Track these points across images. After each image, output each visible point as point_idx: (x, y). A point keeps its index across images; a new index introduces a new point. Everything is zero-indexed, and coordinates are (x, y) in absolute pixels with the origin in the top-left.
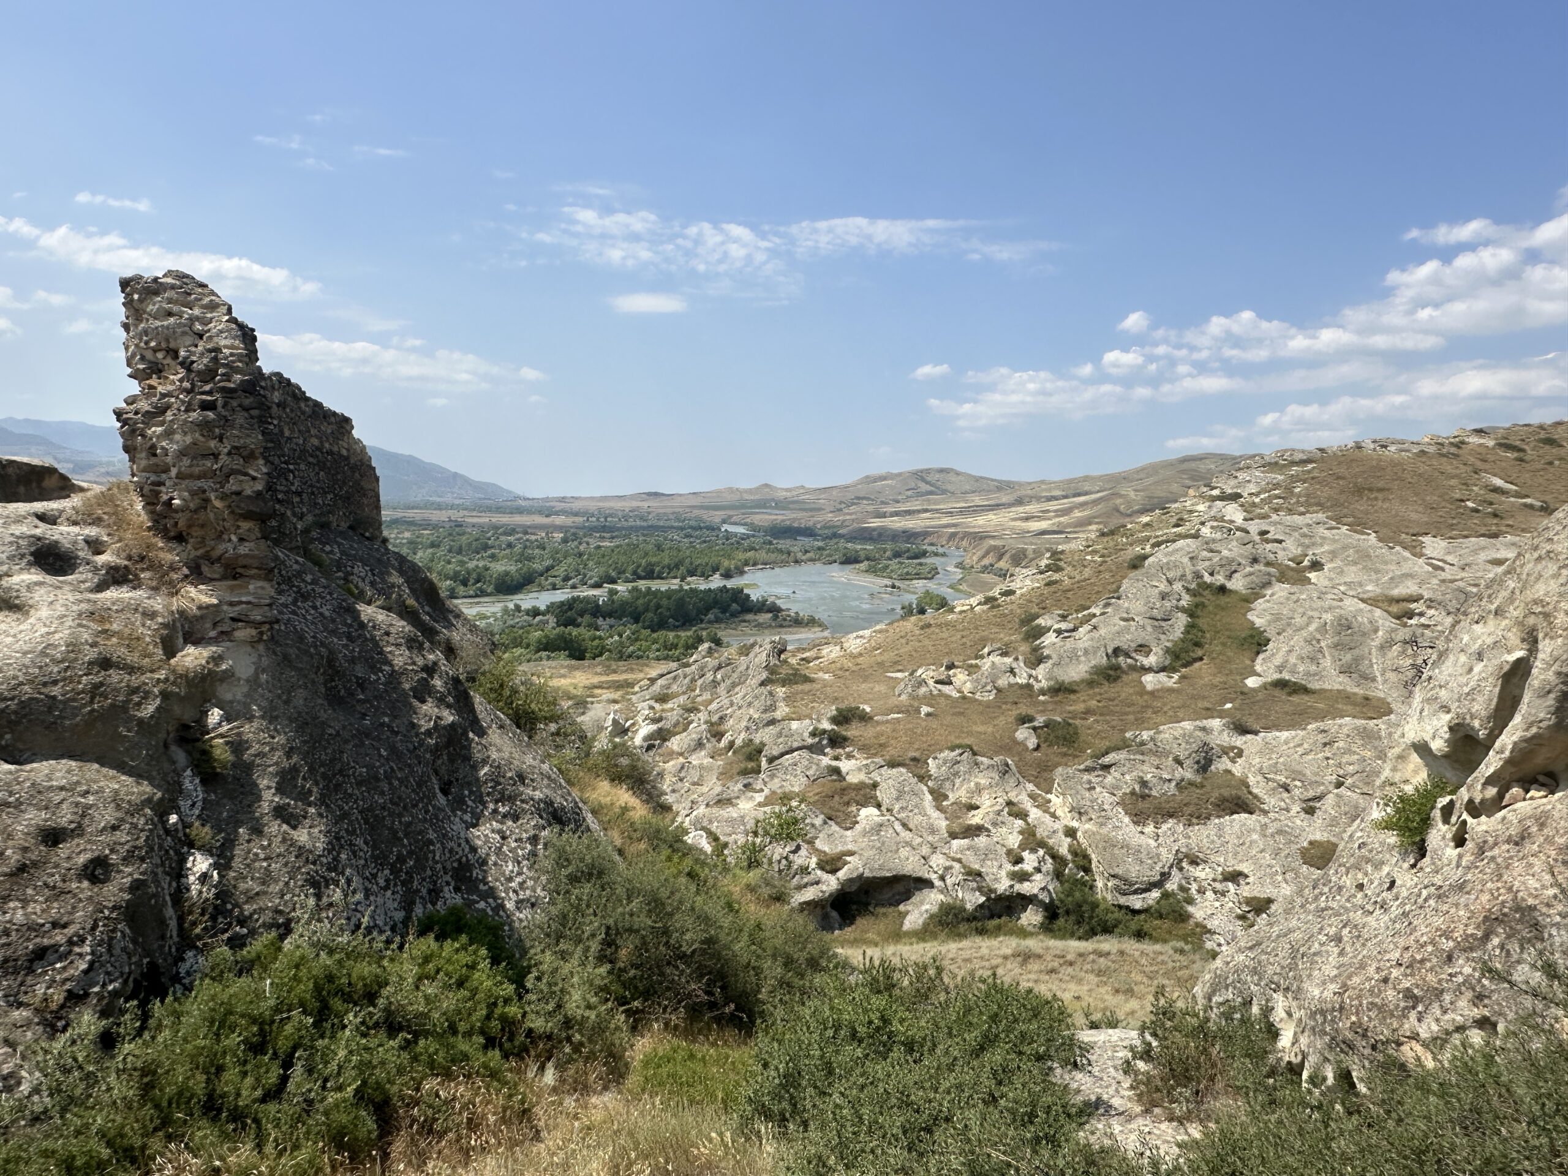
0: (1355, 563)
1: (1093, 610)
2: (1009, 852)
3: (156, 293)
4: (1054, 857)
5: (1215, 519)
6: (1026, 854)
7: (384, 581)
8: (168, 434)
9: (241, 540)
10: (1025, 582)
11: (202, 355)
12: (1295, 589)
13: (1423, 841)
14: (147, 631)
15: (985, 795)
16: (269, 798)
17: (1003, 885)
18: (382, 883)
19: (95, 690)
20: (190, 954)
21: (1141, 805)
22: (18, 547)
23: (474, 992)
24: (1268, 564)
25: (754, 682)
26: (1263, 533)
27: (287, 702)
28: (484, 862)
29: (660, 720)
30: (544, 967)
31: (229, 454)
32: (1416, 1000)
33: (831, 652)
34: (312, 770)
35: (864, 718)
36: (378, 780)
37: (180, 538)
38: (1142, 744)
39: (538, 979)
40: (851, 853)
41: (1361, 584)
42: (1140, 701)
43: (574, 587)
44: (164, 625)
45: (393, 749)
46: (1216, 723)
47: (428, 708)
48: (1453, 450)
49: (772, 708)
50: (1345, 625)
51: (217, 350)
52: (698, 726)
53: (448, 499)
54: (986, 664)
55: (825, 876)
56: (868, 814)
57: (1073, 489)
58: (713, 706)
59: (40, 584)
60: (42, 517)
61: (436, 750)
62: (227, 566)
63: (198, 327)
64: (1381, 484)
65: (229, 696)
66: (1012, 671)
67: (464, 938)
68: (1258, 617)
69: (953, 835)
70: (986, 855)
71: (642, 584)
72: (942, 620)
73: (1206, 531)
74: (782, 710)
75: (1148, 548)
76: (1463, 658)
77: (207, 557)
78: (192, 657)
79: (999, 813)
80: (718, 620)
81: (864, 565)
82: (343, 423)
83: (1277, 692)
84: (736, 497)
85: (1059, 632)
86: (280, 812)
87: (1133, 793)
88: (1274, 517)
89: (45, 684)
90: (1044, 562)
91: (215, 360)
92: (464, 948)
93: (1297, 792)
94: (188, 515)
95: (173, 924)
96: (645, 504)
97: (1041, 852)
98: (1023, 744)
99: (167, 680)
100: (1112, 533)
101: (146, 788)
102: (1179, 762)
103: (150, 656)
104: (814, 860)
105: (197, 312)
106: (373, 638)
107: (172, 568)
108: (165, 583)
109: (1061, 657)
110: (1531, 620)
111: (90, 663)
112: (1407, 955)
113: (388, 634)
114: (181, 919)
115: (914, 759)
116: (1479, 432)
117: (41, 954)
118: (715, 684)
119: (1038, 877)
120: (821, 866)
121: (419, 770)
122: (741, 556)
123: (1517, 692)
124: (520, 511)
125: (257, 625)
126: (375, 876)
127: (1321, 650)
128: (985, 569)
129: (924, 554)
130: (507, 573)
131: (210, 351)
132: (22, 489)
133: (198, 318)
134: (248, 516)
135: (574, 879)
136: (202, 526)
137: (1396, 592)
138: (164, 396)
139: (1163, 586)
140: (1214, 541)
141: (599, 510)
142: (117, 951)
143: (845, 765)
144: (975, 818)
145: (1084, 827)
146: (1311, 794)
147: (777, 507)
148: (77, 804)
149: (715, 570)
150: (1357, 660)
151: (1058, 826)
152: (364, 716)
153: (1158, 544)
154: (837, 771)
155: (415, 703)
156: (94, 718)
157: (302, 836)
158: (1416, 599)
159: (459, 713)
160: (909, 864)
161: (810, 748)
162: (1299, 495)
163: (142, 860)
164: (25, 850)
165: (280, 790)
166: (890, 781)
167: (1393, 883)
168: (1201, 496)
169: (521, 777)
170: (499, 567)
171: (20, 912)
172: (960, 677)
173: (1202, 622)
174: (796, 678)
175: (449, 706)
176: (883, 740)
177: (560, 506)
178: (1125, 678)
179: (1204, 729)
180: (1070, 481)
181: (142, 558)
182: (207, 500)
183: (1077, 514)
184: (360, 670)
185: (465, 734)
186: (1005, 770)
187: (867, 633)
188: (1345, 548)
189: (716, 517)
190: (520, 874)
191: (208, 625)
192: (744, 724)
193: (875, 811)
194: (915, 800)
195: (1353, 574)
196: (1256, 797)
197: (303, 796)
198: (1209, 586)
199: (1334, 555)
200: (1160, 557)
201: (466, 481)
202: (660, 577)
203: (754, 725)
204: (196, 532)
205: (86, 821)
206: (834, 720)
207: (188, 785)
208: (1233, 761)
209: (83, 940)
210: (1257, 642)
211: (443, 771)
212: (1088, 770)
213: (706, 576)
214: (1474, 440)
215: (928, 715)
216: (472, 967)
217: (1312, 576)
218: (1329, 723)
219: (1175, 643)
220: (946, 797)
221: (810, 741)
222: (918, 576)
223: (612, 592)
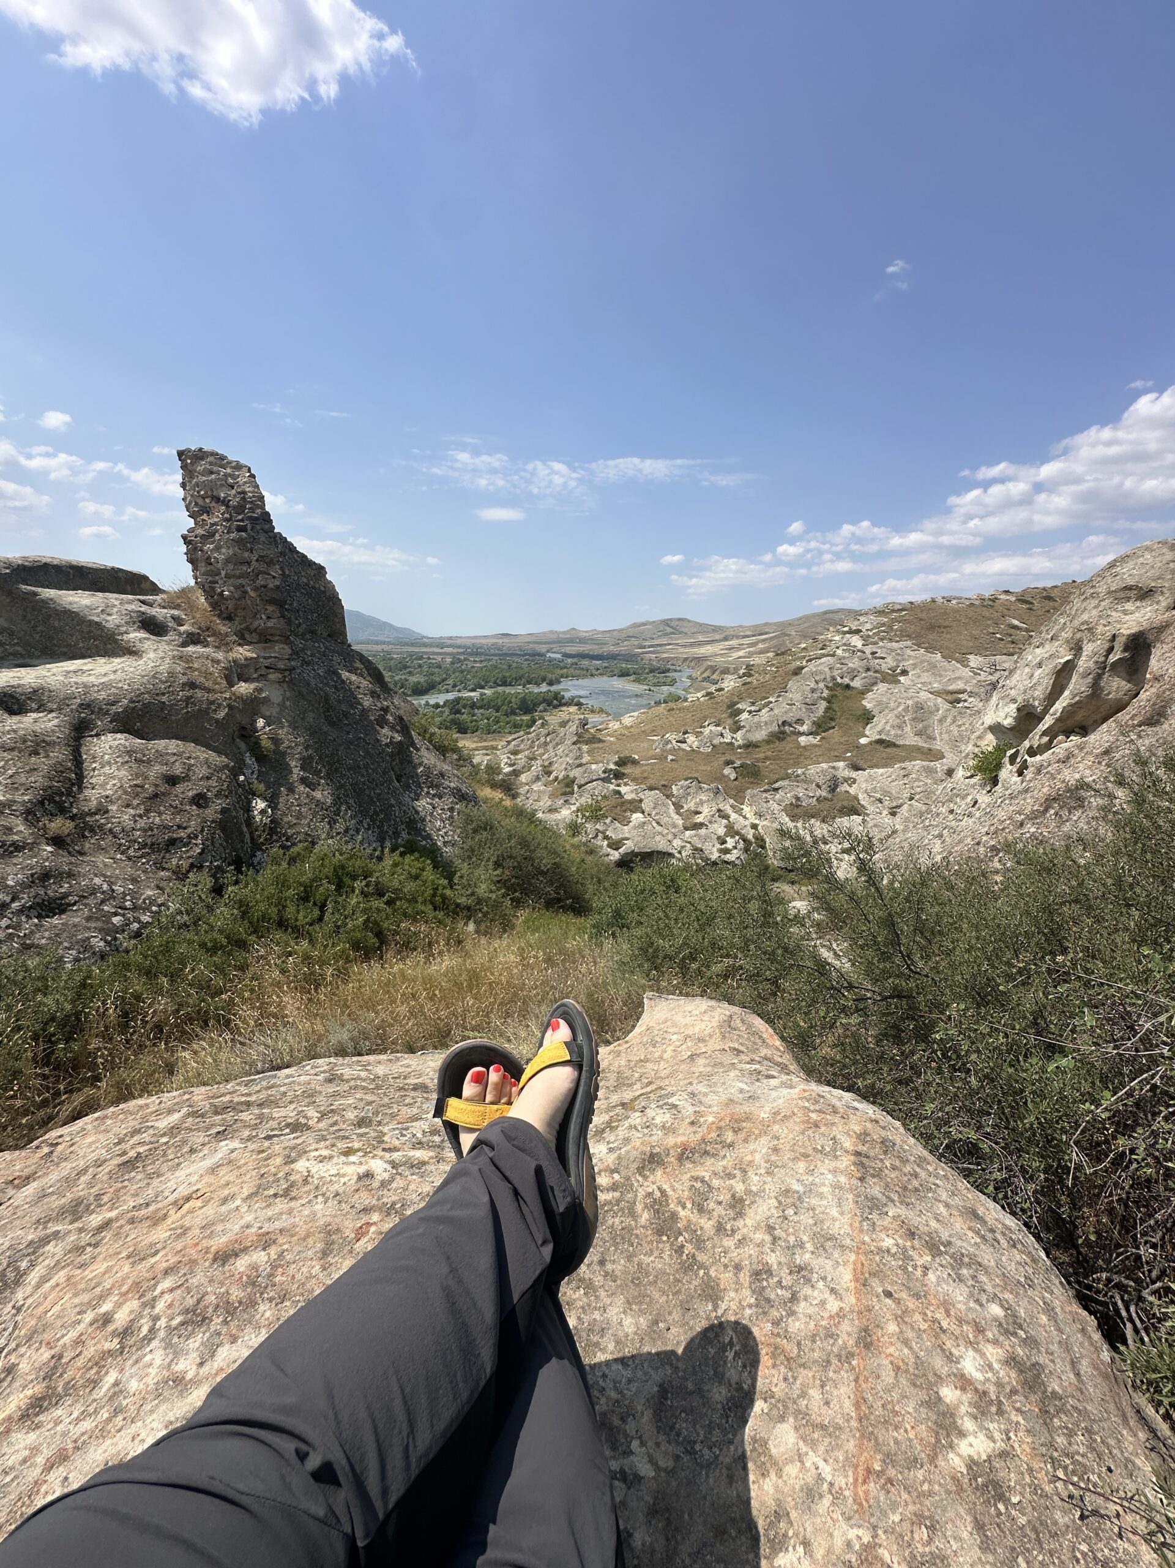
0: (928, 671)
1: (771, 699)
2: (719, 838)
3: (202, 459)
4: (745, 840)
5: (845, 645)
6: (728, 839)
7: (352, 666)
8: (218, 549)
9: (268, 618)
10: (730, 683)
11: (235, 496)
12: (891, 686)
13: (997, 776)
14: (215, 670)
15: (705, 805)
16: (297, 773)
17: (715, 856)
18: (366, 826)
19: (188, 700)
20: (258, 853)
21: (796, 811)
22: (131, 617)
23: (425, 882)
24: (876, 672)
25: (568, 742)
26: (873, 653)
27: (303, 719)
28: (424, 820)
29: (514, 765)
30: (463, 871)
31: (257, 560)
32: (998, 851)
33: (614, 725)
34: (320, 758)
35: (635, 762)
36: (360, 768)
37: (229, 618)
38: (798, 776)
39: (461, 877)
40: (627, 839)
41: (930, 683)
42: (798, 752)
43: (459, 691)
44: (226, 668)
45: (367, 752)
46: (841, 764)
47: (385, 731)
48: (990, 603)
49: (580, 757)
50: (919, 707)
51: (244, 493)
52: (536, 767)
53: (381, 638)
54: (707, 731)
55: (612, 852)
56: (637, 817)
57: (759, 631)
58: (544, 757)
59: (148, 639)
60: (143, 602)
61: (392, 755)
62: (260, 634)
63: (231, 481)
64: (947, 623)
65: (268, 713)
66: (722, 735)
67: (416, 854)
68: (868, 703)
69: (686, 829)
70: (706, 839)
71: (500, 689)
72: (680, 706)
73: (839, 652)
74: (586, 758)
75: (804, 663)
76: (1027, 670)
77: (247, 629)
78: (244, 688)
79: (713, 816)
80: (545, 710)
81: (632, 678)
82: (320, 570)
83: (878, 746)
84: (555, 636)
85: (750, 712)
86: (303, 781)
87: (791, 804)
88: (881, 644)
89: (157, 695)
90: (741, 672)
91: (244, 499)
92: (417, 859)
93: (887, 803)
94: (234, 601)
95: (247, 836)
96: (501, 641)
97: (737, 838)
98: (727, 777)
99: (230, 698)
100: (783, 653)
101: (224, 758)
102: (818, 786)
103: (219, 684)
104: (606, 843)
105: (229, 470)
106: (350, 689)
107: (227, 635)
108: (223, 644)
109: (751, 727)
110: (1078, 635)
111: (183, 684)
112: (992, 828)
113: (359, 687)
114: (251, 833)
115: (663, 786)
116: (1007, 592)
117: (172, 842)
118: (546, 744)
119: (735, 851)
120: (609, 846)
121: (384, 765)
122: (559, 672)
123: (1064, 682)
124: (425, 645)
125: (281, 671)
126: (361, 822)
127: (905, 722)
128: (704, 680)
129: (668, 670)
130: (419, 683)
131: (239, 493)
132: (129, 588)
133: (230, 475)
134: (271, 601)
135: (475, 831)
136: (244, 609)
137: (951, 688)
138: (212, 525)
139: (813, 685)
140: (844, 658)
141: (473, 645)
142: (217, 845)
143: (623, 789)
144: (699, 819)
145: (762, 823)
146: (895, 804)
147: (580, 642)
148: (184, 763)
149: (543, 680)
150: (926, 728)
151: (747, 823)
152: (348, 733)
153: (810, 660)
154: (619, 793)
155: (378, 728)
156: (188, 717)
157: (318, 795)
158: (963, 692)
159: (404, 735)
160: (661, 844)
161: (603, 780)
162: (896, 630)
163: (227, 797)
164: (157, 786)
165: (302, 768)
166: (649, 799)
167: (976, 802)
168: (838, 631)
169: (442, 775)
170: (413, 679)
171: (157, 819)
172: (691, 739)
173: (834, 706)
174: (594, 740)
175: (398, 732)
176: (645, 775)
177: (449, 642)
178: (788, 738)
179: (834, 768)
180: (757, 626)
181: (208, 629)
182: (246, 592)
183: (761, 646)
184: (344, 707)
185: (408, 748)
186: (717, 792)
187: (636, 714)
188: (922, 662)
189: (543, 649)
190: (444, 827)
191: (252, 670)
192: (564, 766)
193: (640, 815)
194: (664, 808)
195: (926, 677)
196: (863, 806)
197: (317, 773)
198: (840, 685)
199: (915, 666)
200: (812, 667)
201: (391, 626)
202: (510, 685)
203: (569, 767)
204: (240, 613)
205: (191, 773)
206: (616, 764)
207: (248, 761)
208: (850, 786)
209: (196, 837)
210: (867, 717)
211: (396, 768)
212: (765, 791)
213: (538, 684)
214: (1003, 597)
215: (672, 760)
216: (423, 869)
217: (902, 679)
218: (907, 764)
219: (819, 719)
220: (682, 807)
221: (603, 776)
222: (665, 684)
223: (482, 694)
